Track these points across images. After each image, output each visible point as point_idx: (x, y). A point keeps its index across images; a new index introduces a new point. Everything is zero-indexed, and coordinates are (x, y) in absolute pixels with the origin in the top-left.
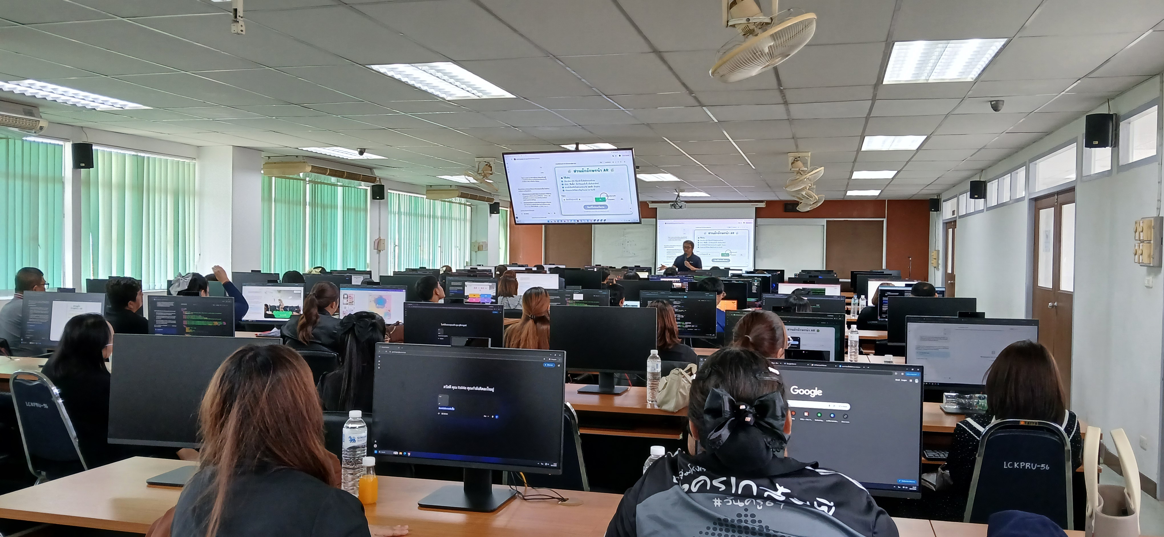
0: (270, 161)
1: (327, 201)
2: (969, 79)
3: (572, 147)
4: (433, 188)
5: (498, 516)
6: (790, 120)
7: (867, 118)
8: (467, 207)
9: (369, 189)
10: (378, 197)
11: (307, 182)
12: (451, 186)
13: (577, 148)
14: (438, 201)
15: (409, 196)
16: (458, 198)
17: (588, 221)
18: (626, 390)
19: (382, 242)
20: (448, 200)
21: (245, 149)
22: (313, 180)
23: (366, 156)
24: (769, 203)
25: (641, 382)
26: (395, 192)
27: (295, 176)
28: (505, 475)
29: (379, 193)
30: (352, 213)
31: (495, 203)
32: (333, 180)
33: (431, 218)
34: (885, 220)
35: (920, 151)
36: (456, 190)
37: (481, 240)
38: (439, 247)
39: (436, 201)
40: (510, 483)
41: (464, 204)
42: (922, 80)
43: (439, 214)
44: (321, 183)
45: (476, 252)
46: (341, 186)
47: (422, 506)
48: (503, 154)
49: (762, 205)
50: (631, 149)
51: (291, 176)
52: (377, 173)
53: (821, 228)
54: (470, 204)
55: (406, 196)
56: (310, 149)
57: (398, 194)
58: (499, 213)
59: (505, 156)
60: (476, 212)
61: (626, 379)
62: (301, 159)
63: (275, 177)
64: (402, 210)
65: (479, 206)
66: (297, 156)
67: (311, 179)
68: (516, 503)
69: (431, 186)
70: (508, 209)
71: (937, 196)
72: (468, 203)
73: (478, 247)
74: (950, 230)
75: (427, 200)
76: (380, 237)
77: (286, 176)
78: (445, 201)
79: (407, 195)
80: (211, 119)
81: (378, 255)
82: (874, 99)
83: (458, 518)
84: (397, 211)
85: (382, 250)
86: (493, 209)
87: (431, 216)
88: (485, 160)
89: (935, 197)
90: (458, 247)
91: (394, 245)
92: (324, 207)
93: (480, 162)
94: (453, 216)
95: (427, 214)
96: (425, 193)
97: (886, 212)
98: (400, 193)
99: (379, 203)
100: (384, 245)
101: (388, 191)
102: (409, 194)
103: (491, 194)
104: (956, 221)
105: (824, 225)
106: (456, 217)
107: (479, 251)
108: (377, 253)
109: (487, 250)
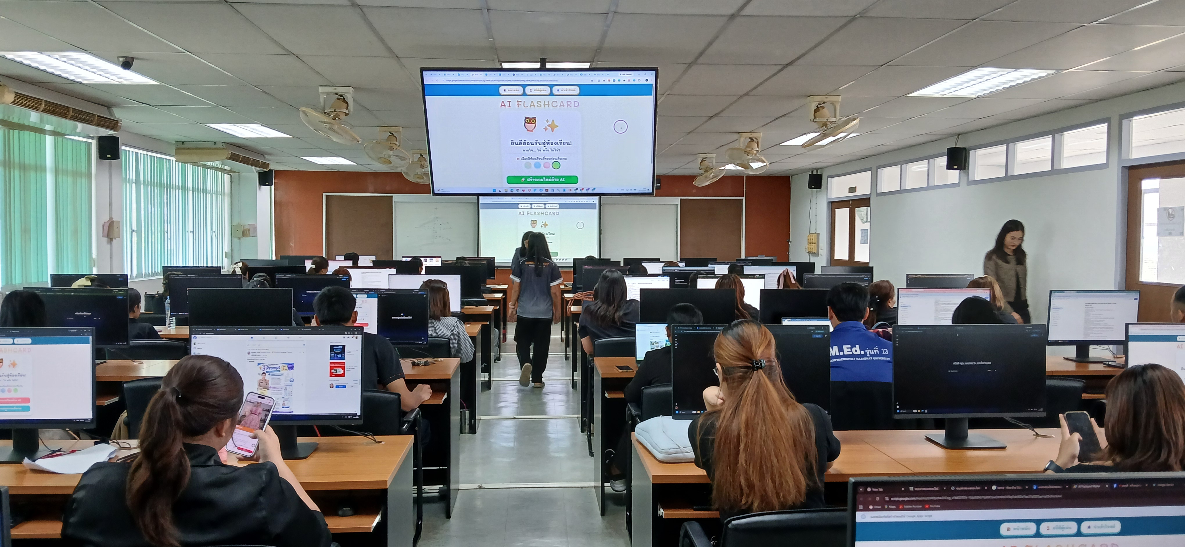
1: (27, 157)
4: (186, 145)
8: (227, 174)
9: (94, 143)
12: (215, 143)
13: (544, 66)
14: (191, 166)
15: (150, 156)
16: (227, 161)
17: (564, 190)
19: (115, 225)
26: (131, 149)
29: (110, 149)
30: (70, 180)
31: (268, 170)
33: (180, 191)
34: (743, 200)
36: (224, 149)
37: (247, 222)
38: (191, 232)
39: (186, 165)
43: (190, 184)
45: (239, 238)
46: (50, 131)
48: (423, 70)
50: (655, 69)
52: (118, 114)
57: (136, 152)
59: (424, 73)
60: (239, 181)
64: (142, 179)
65: (243, 172)
69: (183, 142)
73: (239, 232)
74: (845, 211)
75: (177, 163)
76: (111, 218)
78: (199, 165)
79: (147, 155)
81: (109, 246)
84: (134, 178)
85: (115, 239)
86: (265, 178)
87: (180, 188)
88: (336, 91)
89: (815, 172)
90: (215, 232)
91: (131, 231)
92: (23, 168)
93: (329, 94)
94: (208, 188)
95: (174, 184)
96: (174, 153)
97: (745, 189)
98: (139, 151)
99: (110, 166)
100: (117, 230)
101: (123, 148)
102: (149, 154)
103: (265, 157)
104: (869, 199)
105: (678, 205)
106: (211, 189)
107: (243, 237)
108: (108, 243)
109: (256, 236)
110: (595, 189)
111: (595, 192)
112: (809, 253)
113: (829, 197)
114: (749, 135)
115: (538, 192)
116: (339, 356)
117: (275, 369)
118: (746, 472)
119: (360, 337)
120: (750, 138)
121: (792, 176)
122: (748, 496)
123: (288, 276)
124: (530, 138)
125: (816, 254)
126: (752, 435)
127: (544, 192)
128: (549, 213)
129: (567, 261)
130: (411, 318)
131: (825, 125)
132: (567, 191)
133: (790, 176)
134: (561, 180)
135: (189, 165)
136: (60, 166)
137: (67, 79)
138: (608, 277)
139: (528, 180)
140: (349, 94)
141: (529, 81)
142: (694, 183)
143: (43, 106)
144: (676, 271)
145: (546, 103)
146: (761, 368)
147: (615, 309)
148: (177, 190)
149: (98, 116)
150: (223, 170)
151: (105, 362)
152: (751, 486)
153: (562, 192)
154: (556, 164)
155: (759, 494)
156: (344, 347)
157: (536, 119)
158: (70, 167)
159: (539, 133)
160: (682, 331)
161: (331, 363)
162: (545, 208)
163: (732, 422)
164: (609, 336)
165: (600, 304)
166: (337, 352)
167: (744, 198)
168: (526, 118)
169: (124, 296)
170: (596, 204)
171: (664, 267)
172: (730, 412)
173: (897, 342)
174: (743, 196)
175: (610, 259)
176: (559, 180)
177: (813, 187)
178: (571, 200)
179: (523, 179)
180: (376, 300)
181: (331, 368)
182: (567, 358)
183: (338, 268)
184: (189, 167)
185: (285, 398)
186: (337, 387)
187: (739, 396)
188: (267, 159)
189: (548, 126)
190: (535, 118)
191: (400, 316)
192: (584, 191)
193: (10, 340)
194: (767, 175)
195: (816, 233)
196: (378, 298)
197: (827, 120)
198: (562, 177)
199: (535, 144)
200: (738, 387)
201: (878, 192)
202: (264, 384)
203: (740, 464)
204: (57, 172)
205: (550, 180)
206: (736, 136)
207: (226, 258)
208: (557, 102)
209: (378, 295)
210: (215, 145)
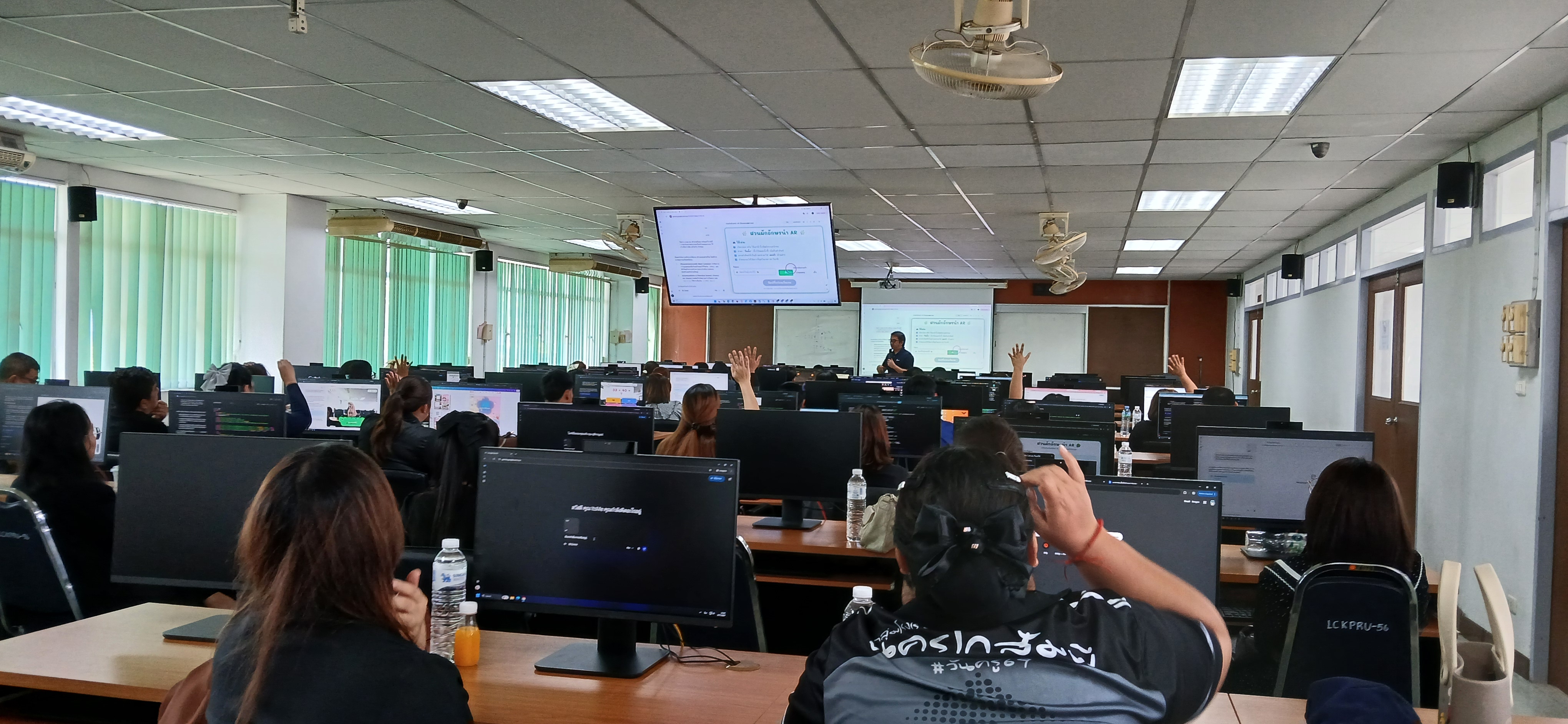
0: (337, 215)
1: (415, 272)
2: (1283, 113)
3: (749, 201)
4: (559, 257)
5: (643, 684)
6: (1043, 168)
7: (1146, 165)
8: (605, 283)
9: (472, 256)
10: (484, 268)
11: (388, 246)
12: (583, 254)
13: (755, 202)
14: (565, 275)
15: (526, 266)
16: (593, 270)
17: (769, 301)
18: (819, 525)
19: (488, 329)
20: (579, 273)
21: (305, 198)
22: (396, 242)
23: (469, 210)
24: (1011, 283)
25: (840, 515)
26: (507, 261)
27: (372, 237)
28: (654, 628)
29: (484, 262)
30: (449, 289)
31: (642, 277)
32: (424, 242)
33: (556, 298)
34: (1167, 308)
35: (1216, 213)
36: (591, 259)
37: (623, 329)
38: (566, 337)
39: (563, 274)
40: (661, 641)
41: (601, 280)
42: (1220, 113)
43: (566, 292)
44: (407, 247)
45: (616, 344)
46: (433, 251)
47: (540, 670)
48: (655, 209)
49: (1003, 286)
50: (828, 204)
51: (366, 237)
52: (483, 234)
53: (1081, 317)
54: (609, 278)
55: (521, 266)
56: (392, 200)
57: (512, 264)
58: (648, 292)
59: (657, 211)
60: (617, 291)
61: (820, 510)
62: (380, 214)
63: (344, 237)
64: (517, 288)
65: (621, 282)
66: (374, 210)
67: (392, 242)
68: (668, 668)
69: (556, 254)
70: (661, 288)
71: (1238, 276)
72: (605, 278)
73: (619, 338)
74: (1255, 323)
75: (550, 272)
76: (485, 322)
77: (360, 236)
78: (576, 275)
79: (523, 266)
80: (259, 156)
81: (483, 346)
82: (1155, 139)
83: (590, 685)
84: (509, 286)
85: (489, 340)
86: (640, 287)
87: (556, 295)
88: (629, 218)
90: (592, 337)
91: (505, 334)
92: (410, 279)
94: (586, 295)
95: (550, 291)
96: (548, 263)
97: (1169, 296)
98: (515, 263)
99: (486, 276)
100: (490, 332)
101: (498, 260)
102: (526, 264)
104: (1263, 309)
105: (1087, 312)
106: (589, 297)
107: (620, 342)
108: (482, 344)
109: (631, 342)
110: (792, 300)
111: (793, 302)
112: (1233, 372)
113: (1247, 306)
125: (1237, 373)
136: (441, 277)
143: (417, 231)
148: (553, 298)
149: (464, 237)
150: (596, 279)
158: (449, 278)
174: (1167, 304)
177: (1232, 294)
194: (1195, 280)
195: (1236, 348)
201: (1267, 301)
204: (438, 282)
210: (583, 256)
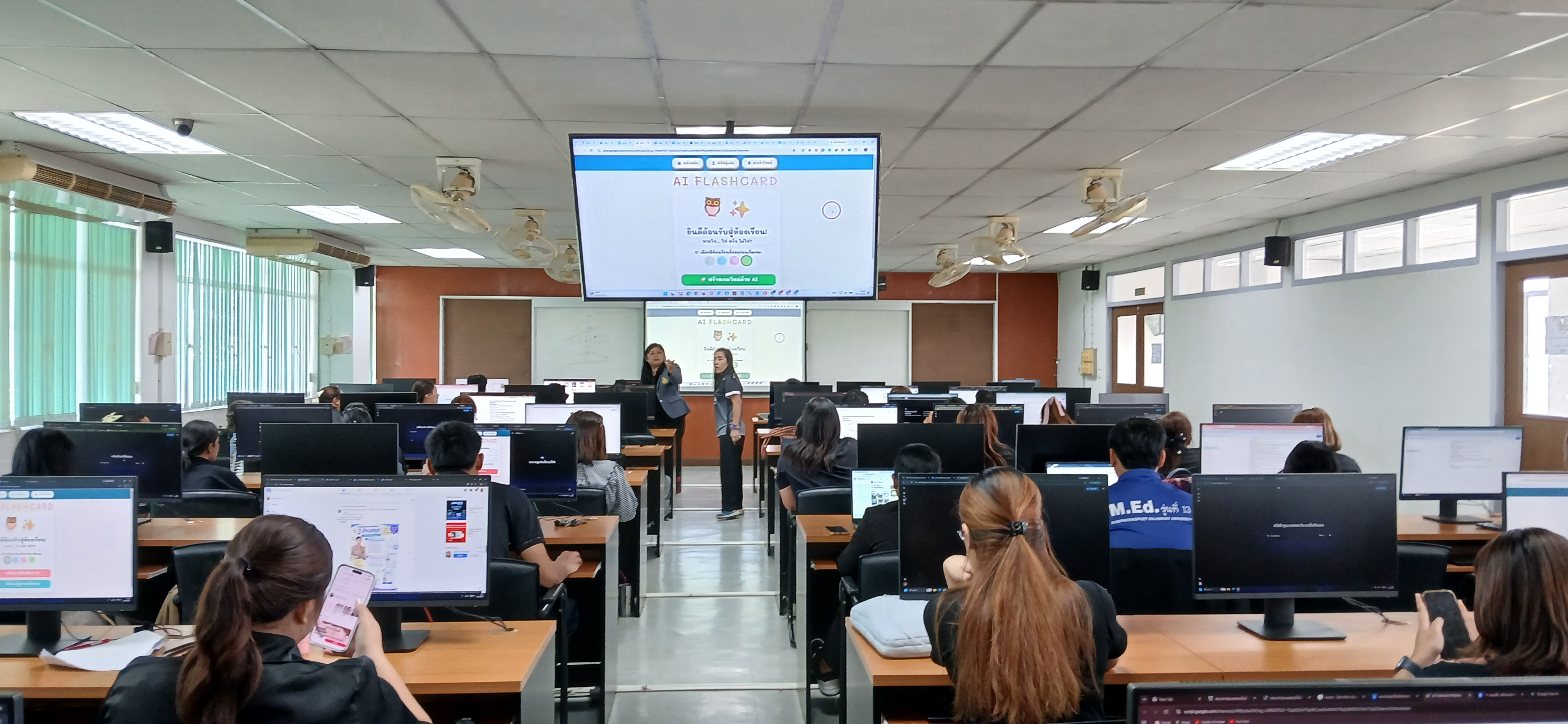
1: (54, 252)
3: (717, 129)
4: (261, 234)
8: (312, 272)
9: (139, 231)
11: (15, 206)
12: (299, 230)
13: (731, 131)
14: (267, 260)
15: (213, 247)
16: (309, 254)
17: (757, 293)
19: (166, 339)
26: (188, 239)
29: (161, 239)
30: (106, 279)
31: (370, 265)
33: (252, 293)
36: (310, 238)
37: (340, 334)
38: (265, 347)
39: (260, 259)
43: (264, 285)
44: (44, 208)
45: (329, 356)
46: (83, 215)
48: (572, 137)
50: (878, 138)
52: (172, 193)
53: (903, 315)
55: (207, 247)
56: (44, 119)
57: (195, 243)
59: (574, 140)
60: (329, 280)
64: (202, 277)
65: (336, 269)
69: (257, 230)
73: (329, 347)
74: (1130, 319)
75: (248, 256)
76: (160, 330)
78: (277, 260)
79: (209, 246)
81: (156, 366)
84: (192, 275)
85: (165, 356)
86: (364, 277)
87: (252, 289)
88: (459, 164)
89: (1090, 269)
90: (296, 347)
91: (186, 346)
92: (47, 263)
93: (449, 167)
94: (289, 289)
95: (244, 284)
96: (244, 243)
97: (997, 291)
98: (199, 241)
99: (160, 260)
100: (168, 345)
101: (178, 236)
102: (212, 244)
103: (364, 249)
104: (1162, 304)
105: (908, 311)
106: (293, 291)
107: (334, 353)
108: (156, 362)
109: (351, 352)
110: (797, 291)
111: (798, 295)
112: (1084, 375)
113: (1109, 301)
114: (1002, 220)
115: (722, 295)
116: (459, 514)
117: (375, 532)
118: (1000, 673)
119: (486, 489)
120: (1003, 224)
121: (1060, 273)
122: (1002, 703)
123: (393, 406)
124: (713, 224)
125: (1093, 376)
126: (1009, 622)
127: (731, 295)
128: (738, 322)
129: (762, 385)
130: (554, 462)
131: (1101, 207)
132: (761, 295)
133: (1057, 274)
134: (753, 280)
135: (264, 259)
136: (95, 262)
137: (105, 147)
138: (814, 407)
139: (710, 280)
140: (476, 167)
141: (712, 151)
142: (929, 282)
143: (74, 182)
144: (906, 399)
145: (734, 179)
146: (1021, 532)
147: (825, 449)
148: (248, 292)
149: (146, 196)
150: (308, 266)
151: (149, 521)
152: (1006, 690)
153: (754, 295)
154: (746, 258)
155: (1016, 702)
156: (465, 502)
157: (720, 200)
158: (107, 263)
159: (724, 219)
160: (912, 482)
161: (448, 524)
162: (733, 315)
163: (982, 604)
164: (817, 486)
165: (804, 444)
166: (456, 510)
167: (996, 303)
168: (708, 199)
169: (176, 434)
170: (800, 310)
171: (891, 393)
172: (980, 590)
173: (1199, 497)
174: (995, 300)
175: (818, 383)
176: (751, 280)
177: (1088, 287)
178: (767, 305)
179: (704, 279)
180: (508, 439)
181: (448, 531)
182: (761, 515)
183: (459, 395)
184: (264, 262)
185: (388, 570)
186: (456, 556)
187: (991, 570)
188: (368, 251)
189: (736, 209)
190: (718, 200)
191: (541, 460)
192: (783, 295)
193: (25, 493)
194: (1027, 272)
195: (1091, 348)
196: (511, 436)
197: (1105, 201)
198: (755, 276)
199: (719, 233)
200: (990, 557)
201: (1174, 294)
202: (358, 552)
203: (991, 660)
204: (90, 268)
205: (738, 280)
206: (985, 221)
207: (310, 381)
208: (747, 178)
209: (511, 432)
210: (298, 233)
